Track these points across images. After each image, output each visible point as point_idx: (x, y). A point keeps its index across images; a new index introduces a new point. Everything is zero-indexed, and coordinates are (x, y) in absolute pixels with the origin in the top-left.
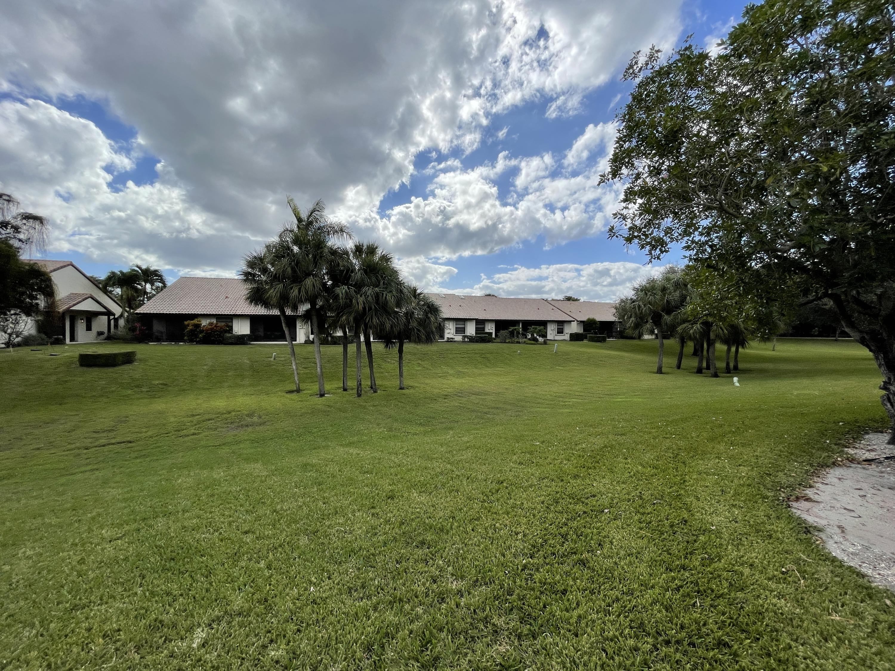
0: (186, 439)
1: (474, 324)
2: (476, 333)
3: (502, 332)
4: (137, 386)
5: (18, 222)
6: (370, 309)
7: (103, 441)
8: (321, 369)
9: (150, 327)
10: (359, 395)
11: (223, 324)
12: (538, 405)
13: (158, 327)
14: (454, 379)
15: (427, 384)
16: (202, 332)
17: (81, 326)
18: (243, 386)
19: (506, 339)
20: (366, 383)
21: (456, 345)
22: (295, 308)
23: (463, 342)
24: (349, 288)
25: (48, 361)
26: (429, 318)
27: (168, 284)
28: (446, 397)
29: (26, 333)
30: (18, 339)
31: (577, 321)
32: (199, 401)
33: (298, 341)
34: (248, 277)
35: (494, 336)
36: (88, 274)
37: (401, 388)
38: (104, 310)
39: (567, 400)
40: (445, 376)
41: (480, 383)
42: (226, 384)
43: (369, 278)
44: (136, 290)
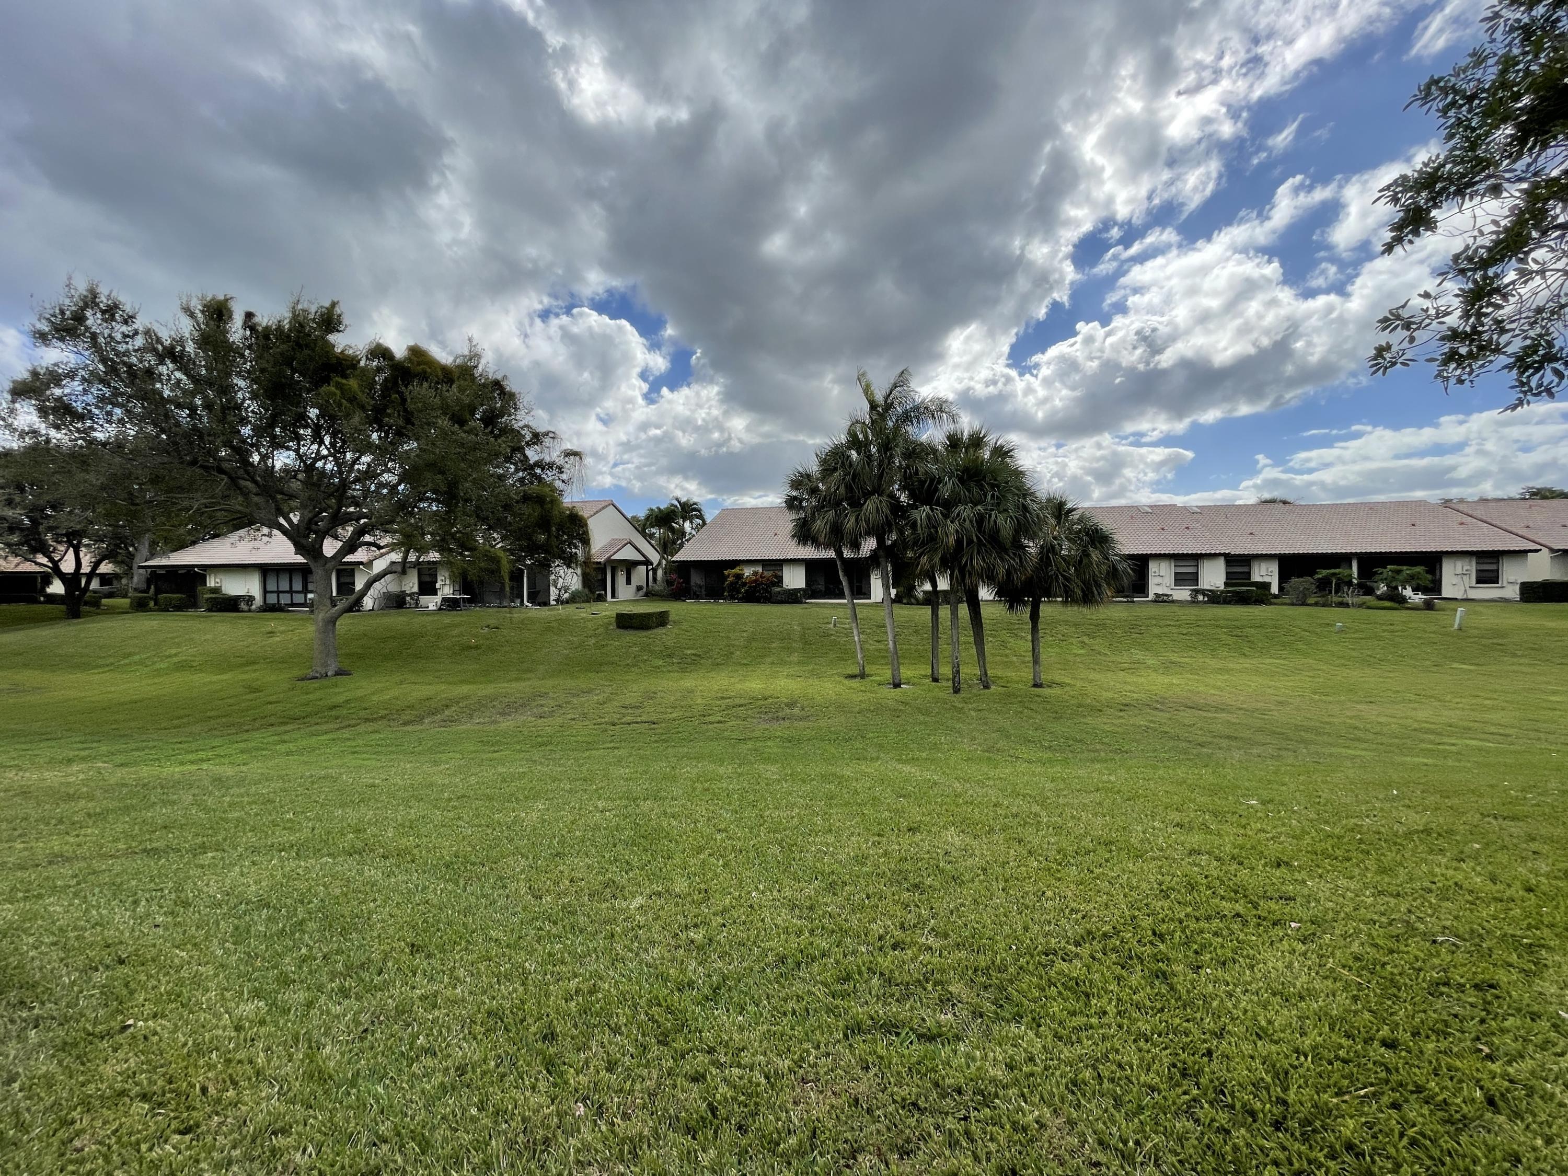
0: (710, 726)
1: (1221, 564)
2: (1226, 584)
3: (1294, 581)
4: (669, 656)
5: (560, 461)
6: (970, 542)
7: (628, 719)
8: (895, 643)
9: (687, 580)
10: (956, 691)
11: (770, 573)
12: (1357, 744)
13: (696, 579)
14: (1153, 675)
15: (1091, 681)
16: (744, 584)
17: (621, 578)
18: (790, 663)
19: (1305, 596)
20: (969, 671)
21: (1175, 608)
22: (856, 546)
23: (1194, 602)
24: (932, 509)
25: (591, 620)
26: (1088, 555)
27: (708, 521)
28: (1125, 707)
29: (573, 588)
30: (566, 595)
31: (1552, 550)
32: (733, 680)
33: (873, 600)
34: (792, 503)
35: (1275, 589)
36: (629, 516)
37: (1036, 686)
38: (643, 559)
39: (1446, 740)
40: (1135, 667)
41: (1214, 687)
42: (769, 660)
43: (969, 491)
44: (673, 530)
